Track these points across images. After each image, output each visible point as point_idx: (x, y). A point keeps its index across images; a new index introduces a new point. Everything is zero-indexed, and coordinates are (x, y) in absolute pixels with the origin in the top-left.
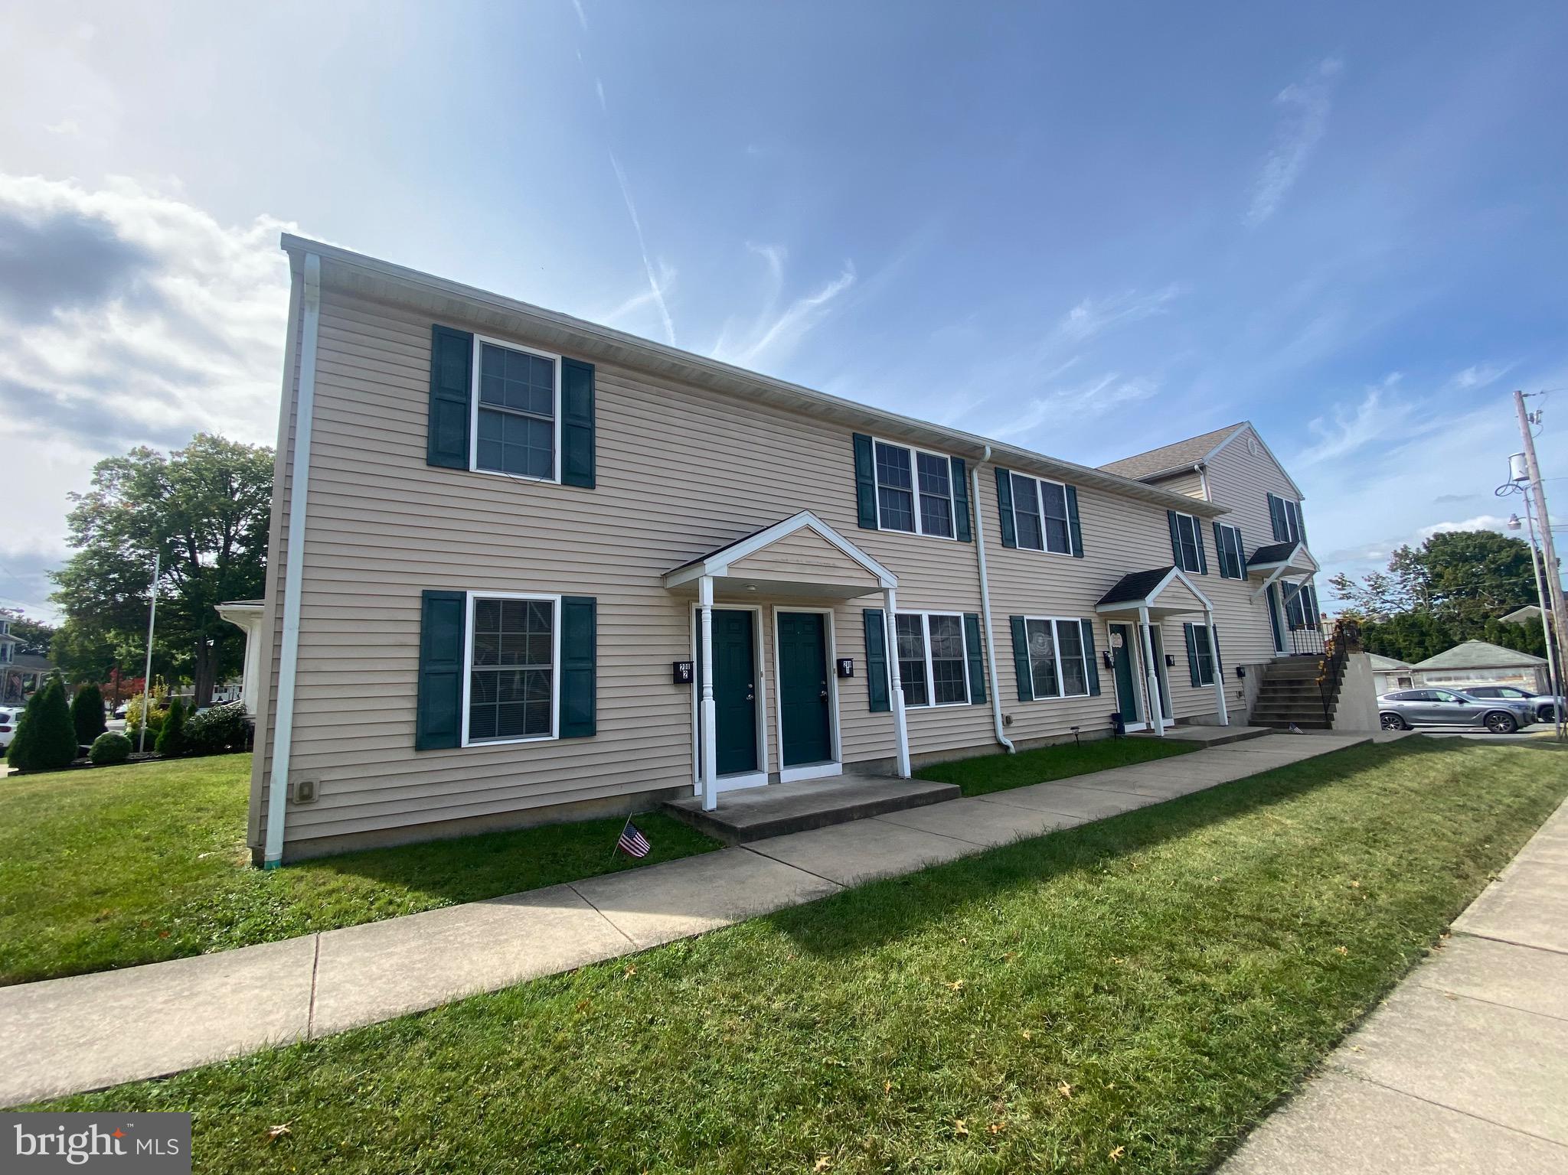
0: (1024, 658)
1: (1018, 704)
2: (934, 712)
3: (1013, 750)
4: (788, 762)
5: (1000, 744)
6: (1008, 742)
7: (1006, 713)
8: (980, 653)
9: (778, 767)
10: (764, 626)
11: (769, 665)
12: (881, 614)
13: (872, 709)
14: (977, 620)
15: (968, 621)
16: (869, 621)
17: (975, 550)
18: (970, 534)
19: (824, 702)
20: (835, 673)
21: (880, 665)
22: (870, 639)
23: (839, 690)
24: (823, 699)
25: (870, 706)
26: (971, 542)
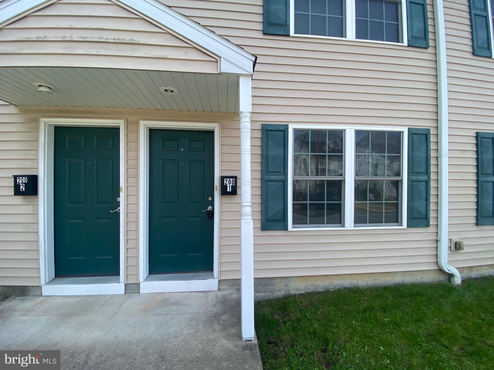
1: (475, 229)
2: (350, 233)
3: (458, 280)
5: (441, 270)
6: (452, 269)
7: (456, 238)
8: (427, 172)
9: (138, 278)
10: (127, 142)
11: (132, 180)
12: (284, 130)
13: (264, 228)
14: (428, 136)
15: (415, 137)
16: (267, 137)
17: (432, 58)
18: (427, 39)
19: (209, 218)
20: (216, 190)
21: (278, 183)
22: (267, 156)
23: (221, 207)
24: (209, 215)
25: (262, 224)
26: (427, 48)
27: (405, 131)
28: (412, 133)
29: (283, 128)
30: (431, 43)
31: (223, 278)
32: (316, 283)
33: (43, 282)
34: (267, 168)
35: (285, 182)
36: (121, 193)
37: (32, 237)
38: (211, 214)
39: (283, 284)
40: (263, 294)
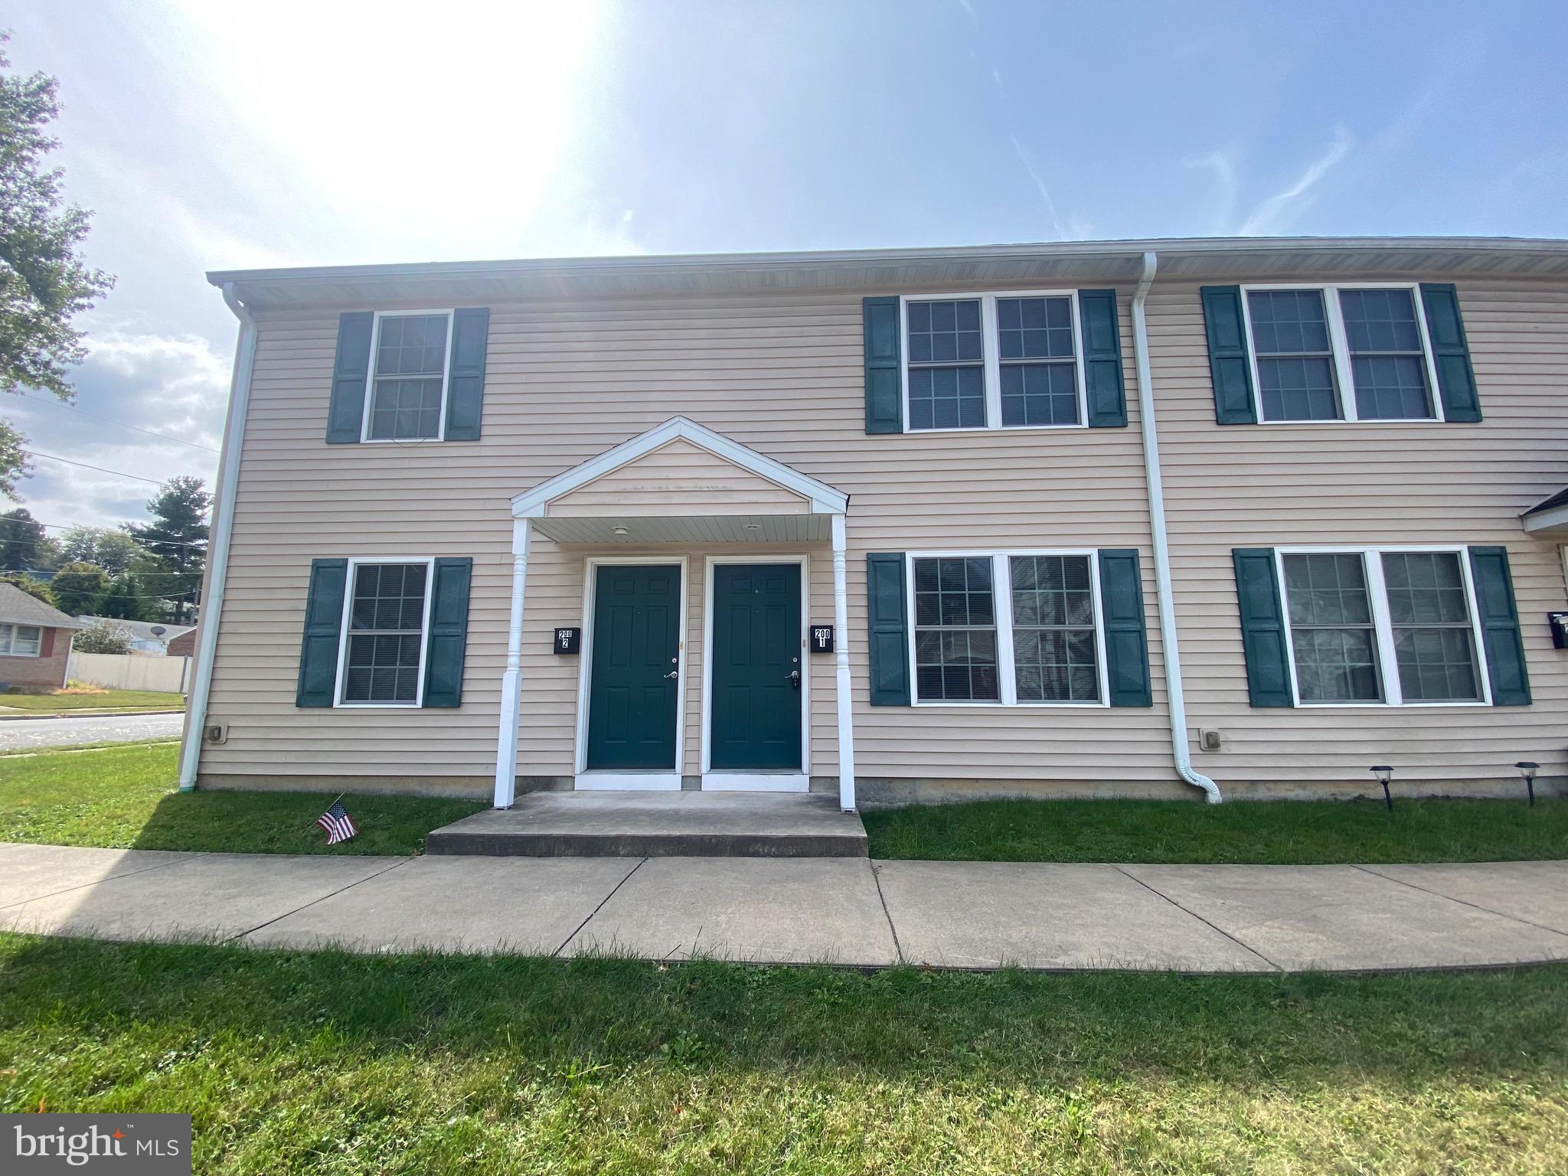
0: (1272, 626)
1: (1249, 711)
2: (1010, 713)
3: (1215, 796)
4: (718, 763)
5: (1183, 782)
6: (1203, 780)
7: (1208, 727)
8: (1139, 617)
9: (699, 769)
10: (690, 583)
11: (694, 633)
12: (900, 560)
13: (875, 702)
14: (1136, 560)
15: (1111, 562)
16: (875, 571)
17: (1136, 439)
18: (1124, 413)
19: (794, 688)
20: (804, 646)
21: (894, 636)
22: (876, 597)
23: (811, 670)
24: (793, 683)
25: (871, 697)
26: (1125, 426)
27: (1094, 554)
28: (1105, 556)
29: (898, 558)
30: (1131, 417)
31: (815, 774)
32: (960, 792)
33: (578, 770)
34: (877, 614)
35: (904, 633)
36: (680, 651)
37: (567, 709)
38: (798, 681)
39: (907, 791)
40: (877, 803)
